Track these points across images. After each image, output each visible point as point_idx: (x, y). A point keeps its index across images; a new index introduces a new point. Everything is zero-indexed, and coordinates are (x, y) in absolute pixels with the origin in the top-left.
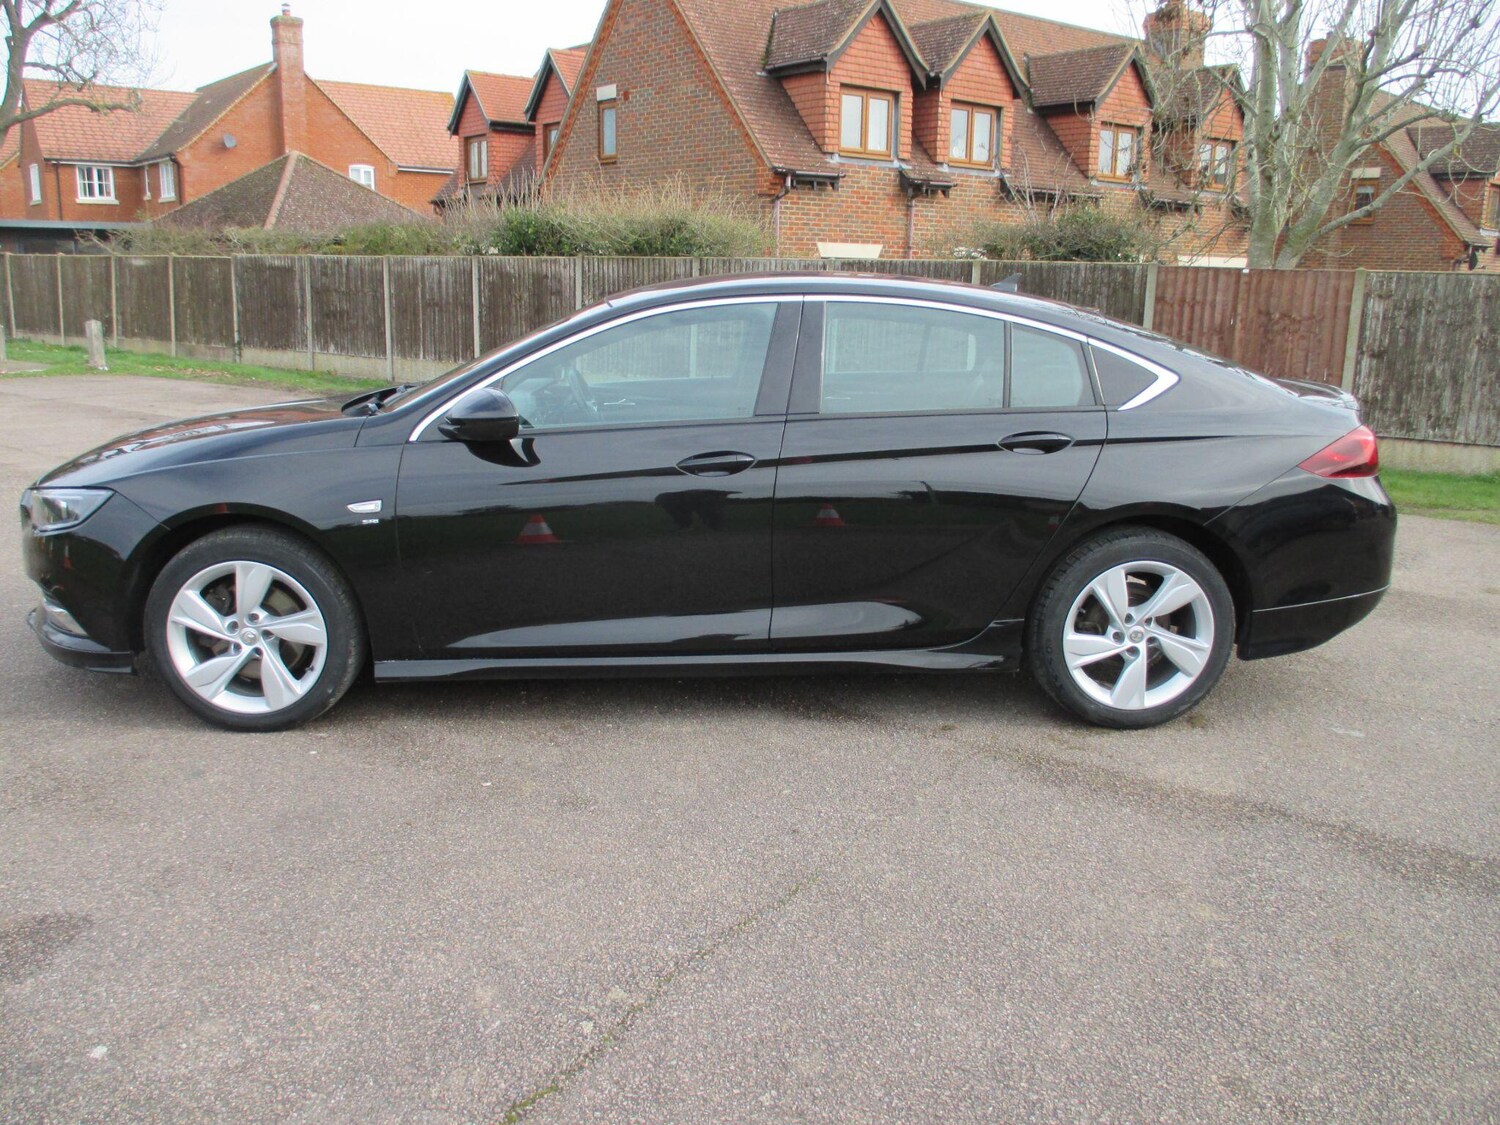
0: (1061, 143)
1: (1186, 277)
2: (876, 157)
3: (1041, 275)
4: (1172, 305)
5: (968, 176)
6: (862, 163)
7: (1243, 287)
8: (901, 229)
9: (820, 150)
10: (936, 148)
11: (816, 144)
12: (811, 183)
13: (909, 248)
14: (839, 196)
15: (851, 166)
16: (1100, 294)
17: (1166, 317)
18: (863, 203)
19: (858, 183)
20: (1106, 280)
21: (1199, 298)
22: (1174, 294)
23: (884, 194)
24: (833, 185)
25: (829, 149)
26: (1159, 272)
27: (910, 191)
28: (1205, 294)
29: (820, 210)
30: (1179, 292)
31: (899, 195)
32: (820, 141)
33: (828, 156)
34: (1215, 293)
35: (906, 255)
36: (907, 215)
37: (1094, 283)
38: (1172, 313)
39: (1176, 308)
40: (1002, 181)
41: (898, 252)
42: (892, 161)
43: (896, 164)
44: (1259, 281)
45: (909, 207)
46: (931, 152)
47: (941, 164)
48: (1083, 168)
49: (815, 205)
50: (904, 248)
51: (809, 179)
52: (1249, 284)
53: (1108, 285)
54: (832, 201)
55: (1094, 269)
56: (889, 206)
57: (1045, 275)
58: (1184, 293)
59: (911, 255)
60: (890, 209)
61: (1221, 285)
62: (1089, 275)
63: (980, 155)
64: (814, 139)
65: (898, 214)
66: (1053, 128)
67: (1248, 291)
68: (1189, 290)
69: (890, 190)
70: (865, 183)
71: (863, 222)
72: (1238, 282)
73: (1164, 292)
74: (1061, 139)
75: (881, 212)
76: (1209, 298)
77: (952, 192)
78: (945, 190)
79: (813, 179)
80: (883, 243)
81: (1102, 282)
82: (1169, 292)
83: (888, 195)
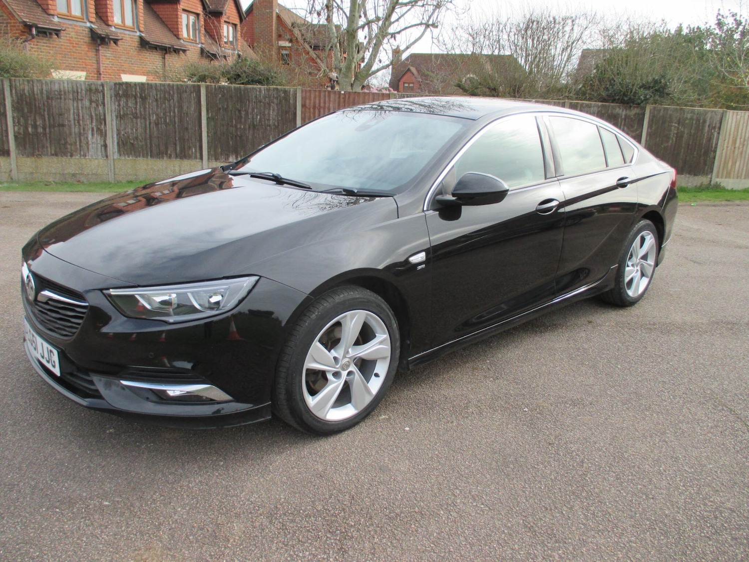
0: (161, 18)
1: (316, 95)
2: (75, 19)
3: (240, 93)
4: (309, 109)
5: (125, 34)
6: (71, 22)
7: (342, 100)
8: (94, 63)
9: (46, 12)
10: (107, 17)
11: (42, 8)
12: (45, 33)
13: (100, 74)
14: (60, 42)
15: (64, 24)
16: (273, 103)
17: (307, 115)
18: (73, 47)
19: (69, 34)
20: (275, 96)
21: (322, 105)
22: (310, 103)
23: (84, 42)
24: (57, 35)
25: (52, 12)
26: (302, 92)
27: (99, 41)
28: (325, 103)
29: (50, 50)
30: (312, 101)
31: (91, 43)
32: (45, 7)
33: (52, 17)
34: (329, 103)
35: (99, 78)
36: (96, 55)
37: (269, 97)
38: (310, 112)
39: (312, 110)
40: (141, 38)
41: (94, 77)
42: (86, 23)
43: (88, 25)
44: (349, 97)
45: (97, 51)
46: (105, 19)
47: (111, 26)
48: (176, 33)
49: (47, 46)
50: (97, 74)
51: (44, 30)
52: (344, 98)
53: (277, 98)
54: (57, 45)
55: (268, 90)
56: (87, 49)
57: (242, 92)
58: (315, 103)
59: (102, 78)
60: (88, 51)
61: (332, 99)
62: (266, 93)
63: (129, 22)
64: (40, 5)
65: (92, 54)
66: (155, 10)
67: (345, 101)
68: (317, 101)
69: (87, 40)
70: (73, 34)
71: (74, 58)
72: (339, 97)
73: (305, 102)
74: (161, 16)
75: (83, 52)
76: (327, 105)
77: (120, 43)
78: (116, 41)
79: (46, 30)
80: (86, 71)
81: (274, 97)
82: (308, 101)
83: (85, 42)
